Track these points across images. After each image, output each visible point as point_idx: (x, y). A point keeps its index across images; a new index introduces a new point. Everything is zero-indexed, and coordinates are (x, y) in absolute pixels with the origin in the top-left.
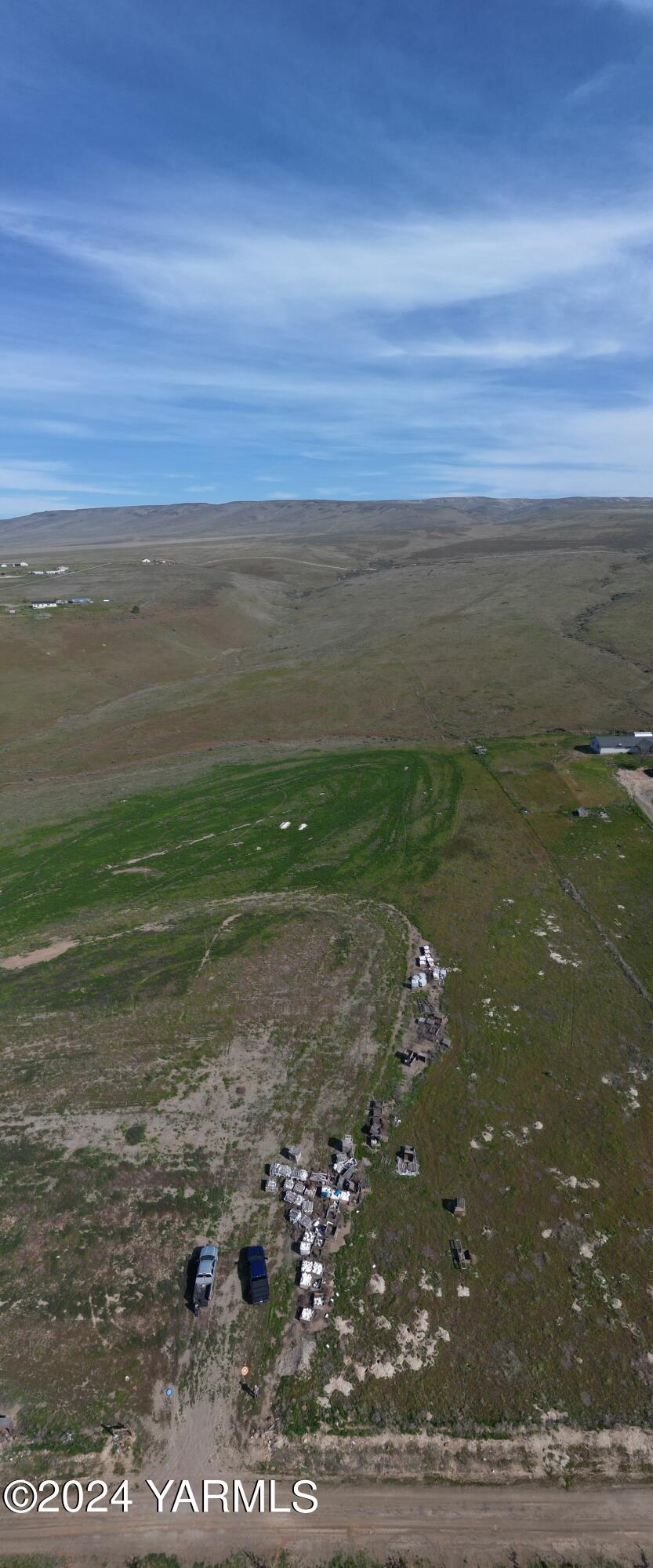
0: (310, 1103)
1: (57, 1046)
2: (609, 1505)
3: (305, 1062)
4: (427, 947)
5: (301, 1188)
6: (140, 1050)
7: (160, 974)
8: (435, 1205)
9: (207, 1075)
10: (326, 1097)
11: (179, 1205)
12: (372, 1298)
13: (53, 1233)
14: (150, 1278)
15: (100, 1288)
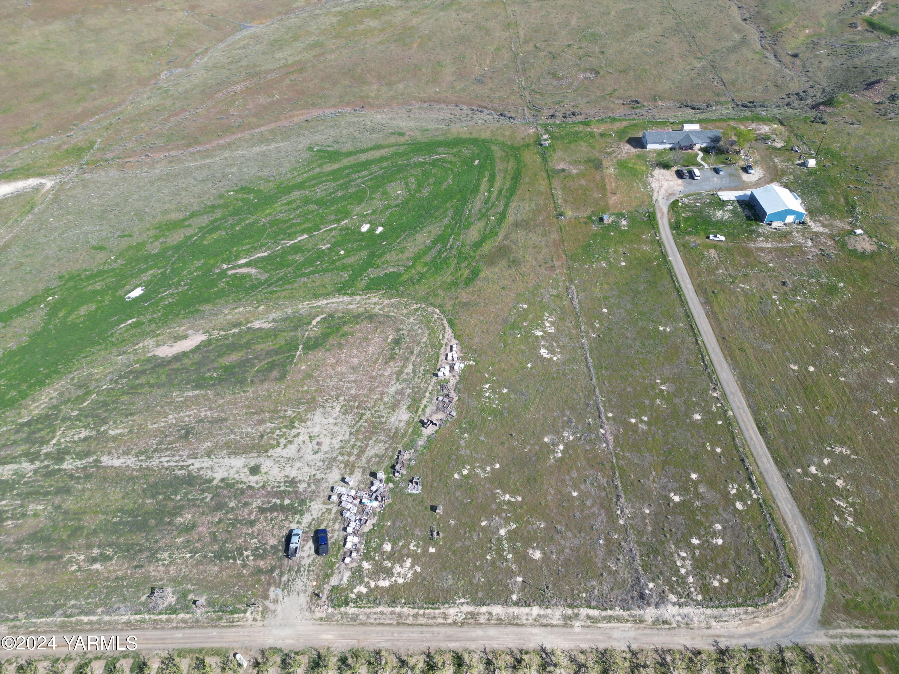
0: (362, 451)
1: (202, 414)
2: (479, 632)
3: (361, 426)
4: (455, 347)
5: (351, 499)
6: (256, 417)
7: (267, 364)
8: (426, 508)
9: (298, 434)
10: (372, 447)
11: (282, 508)
12: (383, 553)
13: (212, 522)
14: (266, 543)
15: (240, 548)
